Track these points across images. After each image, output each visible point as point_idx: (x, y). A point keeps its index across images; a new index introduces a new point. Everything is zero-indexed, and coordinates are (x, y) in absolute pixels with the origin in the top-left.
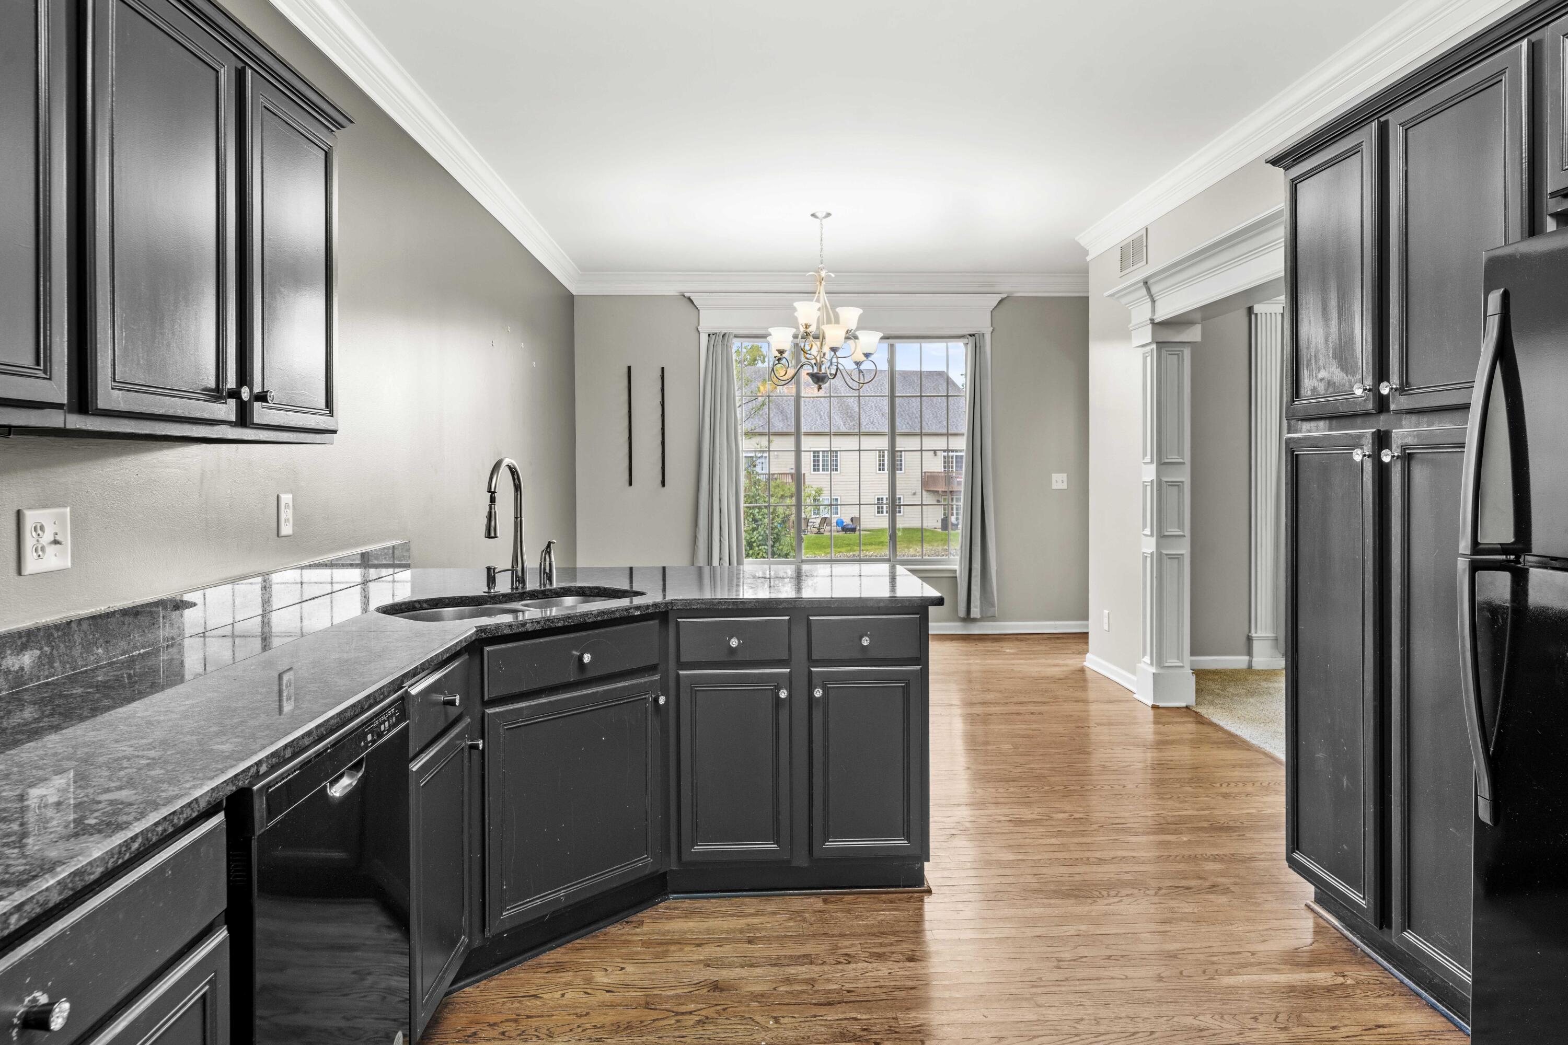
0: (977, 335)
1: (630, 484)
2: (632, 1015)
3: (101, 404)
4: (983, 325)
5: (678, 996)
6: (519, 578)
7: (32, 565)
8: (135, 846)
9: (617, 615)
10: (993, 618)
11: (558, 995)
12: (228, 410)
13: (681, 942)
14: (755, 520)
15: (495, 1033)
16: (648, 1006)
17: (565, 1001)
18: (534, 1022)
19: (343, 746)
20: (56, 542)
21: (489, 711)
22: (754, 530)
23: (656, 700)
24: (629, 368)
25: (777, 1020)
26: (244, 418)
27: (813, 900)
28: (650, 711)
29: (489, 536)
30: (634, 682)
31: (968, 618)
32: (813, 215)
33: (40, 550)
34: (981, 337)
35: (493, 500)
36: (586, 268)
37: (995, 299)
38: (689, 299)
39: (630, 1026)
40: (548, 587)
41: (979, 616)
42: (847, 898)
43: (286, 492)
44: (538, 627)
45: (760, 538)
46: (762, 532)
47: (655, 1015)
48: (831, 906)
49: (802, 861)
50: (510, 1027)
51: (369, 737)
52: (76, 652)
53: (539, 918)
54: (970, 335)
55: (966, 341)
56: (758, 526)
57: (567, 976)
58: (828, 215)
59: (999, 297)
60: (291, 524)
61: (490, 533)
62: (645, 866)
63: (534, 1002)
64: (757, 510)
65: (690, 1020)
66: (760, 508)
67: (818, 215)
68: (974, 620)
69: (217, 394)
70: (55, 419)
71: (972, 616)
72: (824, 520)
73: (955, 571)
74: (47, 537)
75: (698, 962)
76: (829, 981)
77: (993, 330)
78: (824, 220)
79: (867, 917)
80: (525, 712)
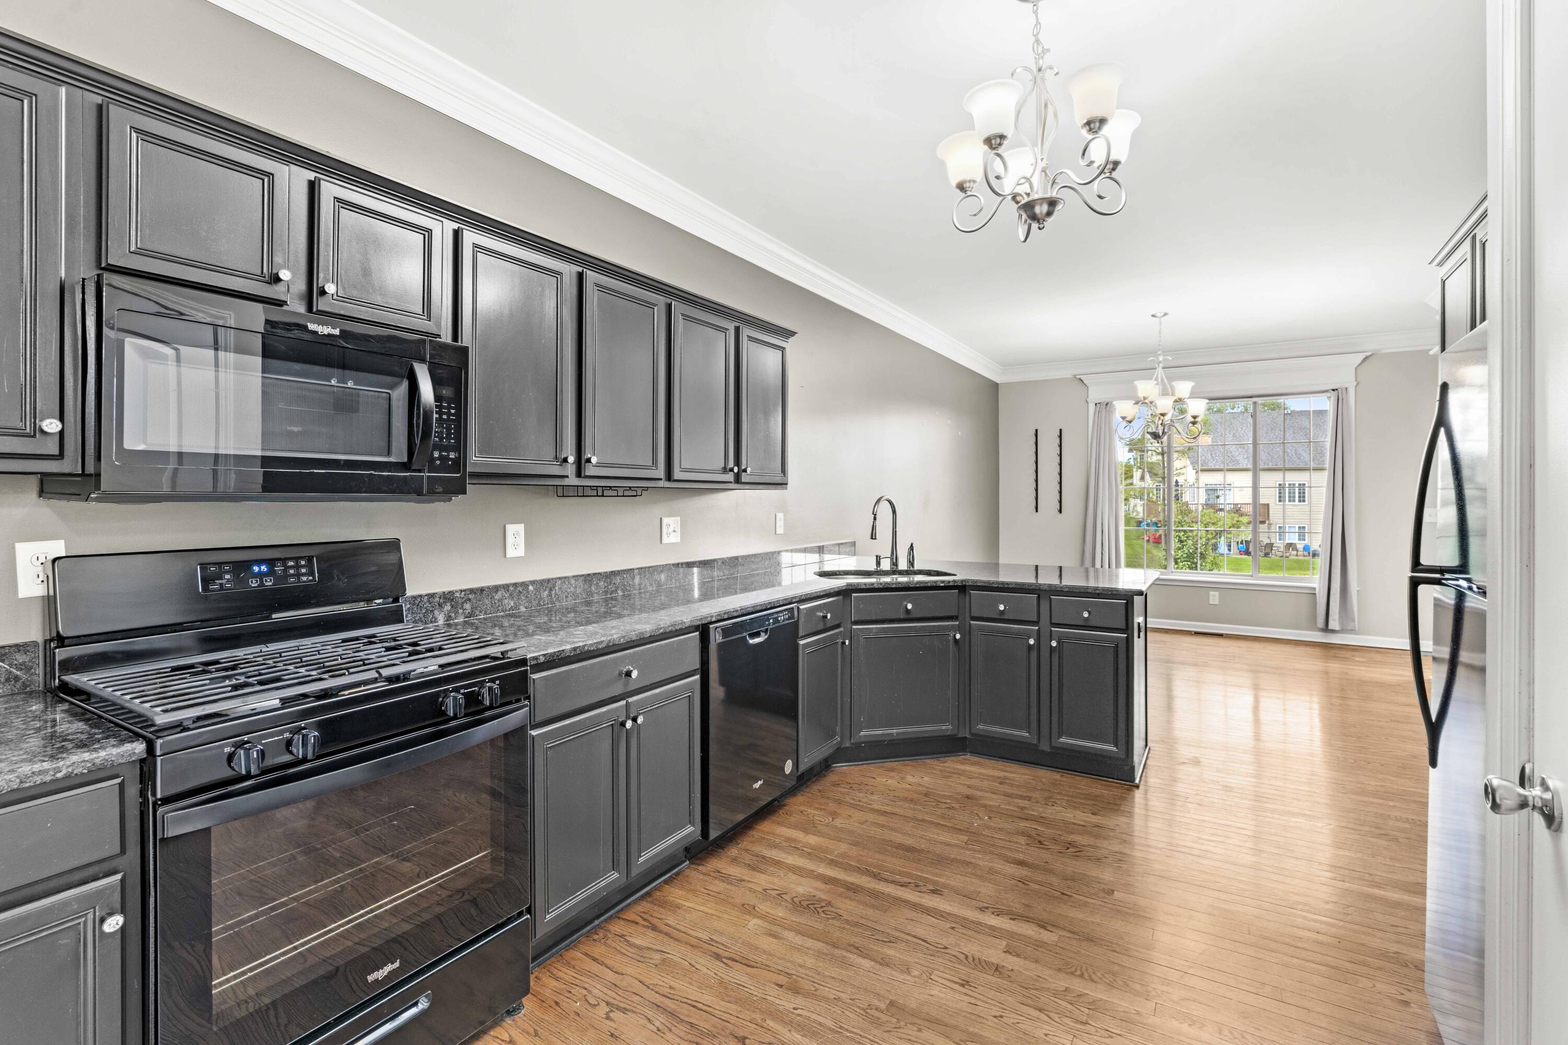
0: (1339, 390)
1: (1037, 511)
2: (915, 796)
3: (675, 478)
4: (1346, 379)
5: (944, 796)
6: (895, 563)
7: (666, 540)
8: (661, 631)
9: (929, 585)
10: (1352, 631)
11: (885, 780)
12: (730, 477)
13: (961, 773)
14: (1181, 541)
15: (848, 786)
16: (926, 795)
17: (887, 783)
18: (867, 787)
19: (755, 621)
20: (674, 531)
21: (854, 627)
22: (1179, 549)
23: (955, 636)
24: (1037, 430)
25: (990, 818)
26: (738, 480)
27: (1055, 774)
28: (951, 642)
29: (872, 538)
30: (942, 624)
31: (1326, 629)
32: (1153, 316)
33: (668, 534)
34: (1344, 391)
35: (875, 519)
36: (1007, 364)
37: (1360, 357)
38: (1080, 379)
39: (912, 800)
40: (911, 569)
41: (1337, 628)
42: (1077, 778)
43: (780, 512)
44: (881, 586)
45: (1185, 555)
46: (1186, 551)
47: (927, 799)
48: (1064, 779)
49: (1045, 747)
50: (855, 786)
51: (771, 621)
52: (681, 576)
53: (881, 741)
54: (1333, 390)
55: (1329, 394)
56: (1183, 546)
57: (892, 774)
58: (1166, 314)
59: (1363, 356)
60: (782, 529)
61: (873, 536)
62: (948, 730)
63: (872, 780)
64: (1183, 533)
65: (944, 806)
66: (1185, 531)
67: (1158, 315)
68: (1333, 631)
69: (725, 470)
70: (661, 484)
71: (1330, 627)
72: (1290, 546)
73: (1315, 589)
74: (671, 529)
75: (965, 785)
76: (1033, 810)
77: (1357, 384)
78: (1162, 319)
79: (1083, 789)
80: (874, 631)
